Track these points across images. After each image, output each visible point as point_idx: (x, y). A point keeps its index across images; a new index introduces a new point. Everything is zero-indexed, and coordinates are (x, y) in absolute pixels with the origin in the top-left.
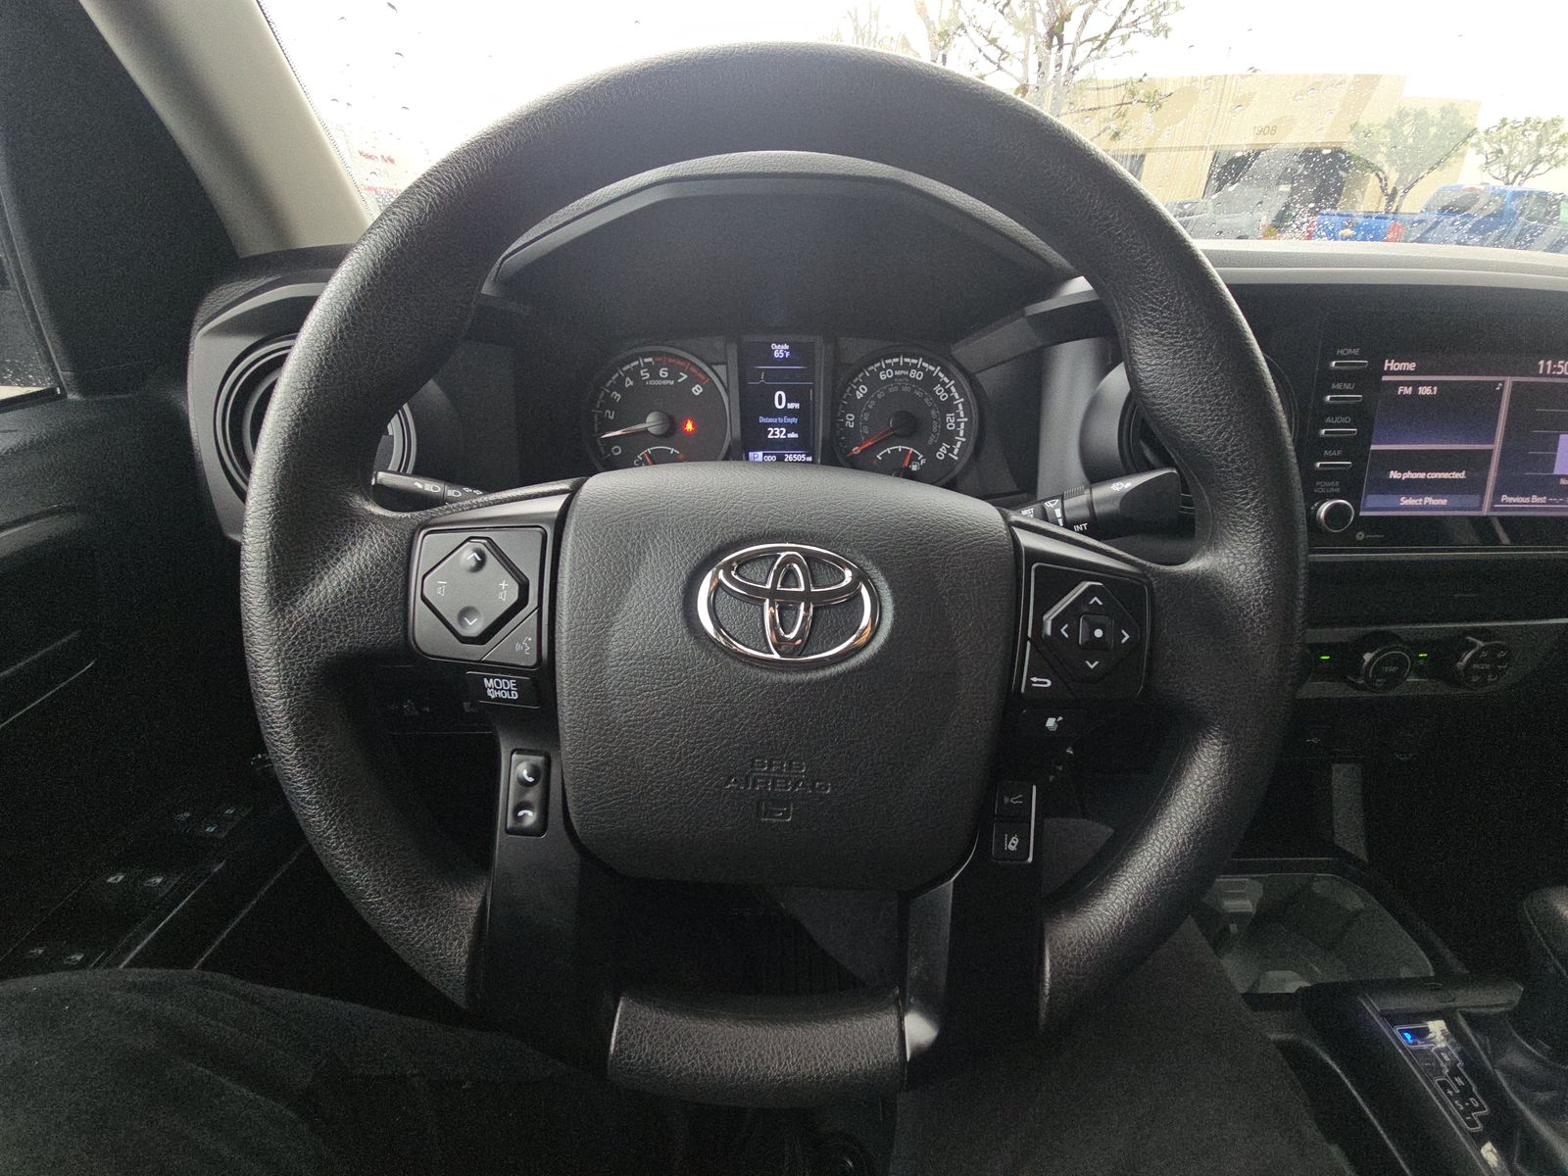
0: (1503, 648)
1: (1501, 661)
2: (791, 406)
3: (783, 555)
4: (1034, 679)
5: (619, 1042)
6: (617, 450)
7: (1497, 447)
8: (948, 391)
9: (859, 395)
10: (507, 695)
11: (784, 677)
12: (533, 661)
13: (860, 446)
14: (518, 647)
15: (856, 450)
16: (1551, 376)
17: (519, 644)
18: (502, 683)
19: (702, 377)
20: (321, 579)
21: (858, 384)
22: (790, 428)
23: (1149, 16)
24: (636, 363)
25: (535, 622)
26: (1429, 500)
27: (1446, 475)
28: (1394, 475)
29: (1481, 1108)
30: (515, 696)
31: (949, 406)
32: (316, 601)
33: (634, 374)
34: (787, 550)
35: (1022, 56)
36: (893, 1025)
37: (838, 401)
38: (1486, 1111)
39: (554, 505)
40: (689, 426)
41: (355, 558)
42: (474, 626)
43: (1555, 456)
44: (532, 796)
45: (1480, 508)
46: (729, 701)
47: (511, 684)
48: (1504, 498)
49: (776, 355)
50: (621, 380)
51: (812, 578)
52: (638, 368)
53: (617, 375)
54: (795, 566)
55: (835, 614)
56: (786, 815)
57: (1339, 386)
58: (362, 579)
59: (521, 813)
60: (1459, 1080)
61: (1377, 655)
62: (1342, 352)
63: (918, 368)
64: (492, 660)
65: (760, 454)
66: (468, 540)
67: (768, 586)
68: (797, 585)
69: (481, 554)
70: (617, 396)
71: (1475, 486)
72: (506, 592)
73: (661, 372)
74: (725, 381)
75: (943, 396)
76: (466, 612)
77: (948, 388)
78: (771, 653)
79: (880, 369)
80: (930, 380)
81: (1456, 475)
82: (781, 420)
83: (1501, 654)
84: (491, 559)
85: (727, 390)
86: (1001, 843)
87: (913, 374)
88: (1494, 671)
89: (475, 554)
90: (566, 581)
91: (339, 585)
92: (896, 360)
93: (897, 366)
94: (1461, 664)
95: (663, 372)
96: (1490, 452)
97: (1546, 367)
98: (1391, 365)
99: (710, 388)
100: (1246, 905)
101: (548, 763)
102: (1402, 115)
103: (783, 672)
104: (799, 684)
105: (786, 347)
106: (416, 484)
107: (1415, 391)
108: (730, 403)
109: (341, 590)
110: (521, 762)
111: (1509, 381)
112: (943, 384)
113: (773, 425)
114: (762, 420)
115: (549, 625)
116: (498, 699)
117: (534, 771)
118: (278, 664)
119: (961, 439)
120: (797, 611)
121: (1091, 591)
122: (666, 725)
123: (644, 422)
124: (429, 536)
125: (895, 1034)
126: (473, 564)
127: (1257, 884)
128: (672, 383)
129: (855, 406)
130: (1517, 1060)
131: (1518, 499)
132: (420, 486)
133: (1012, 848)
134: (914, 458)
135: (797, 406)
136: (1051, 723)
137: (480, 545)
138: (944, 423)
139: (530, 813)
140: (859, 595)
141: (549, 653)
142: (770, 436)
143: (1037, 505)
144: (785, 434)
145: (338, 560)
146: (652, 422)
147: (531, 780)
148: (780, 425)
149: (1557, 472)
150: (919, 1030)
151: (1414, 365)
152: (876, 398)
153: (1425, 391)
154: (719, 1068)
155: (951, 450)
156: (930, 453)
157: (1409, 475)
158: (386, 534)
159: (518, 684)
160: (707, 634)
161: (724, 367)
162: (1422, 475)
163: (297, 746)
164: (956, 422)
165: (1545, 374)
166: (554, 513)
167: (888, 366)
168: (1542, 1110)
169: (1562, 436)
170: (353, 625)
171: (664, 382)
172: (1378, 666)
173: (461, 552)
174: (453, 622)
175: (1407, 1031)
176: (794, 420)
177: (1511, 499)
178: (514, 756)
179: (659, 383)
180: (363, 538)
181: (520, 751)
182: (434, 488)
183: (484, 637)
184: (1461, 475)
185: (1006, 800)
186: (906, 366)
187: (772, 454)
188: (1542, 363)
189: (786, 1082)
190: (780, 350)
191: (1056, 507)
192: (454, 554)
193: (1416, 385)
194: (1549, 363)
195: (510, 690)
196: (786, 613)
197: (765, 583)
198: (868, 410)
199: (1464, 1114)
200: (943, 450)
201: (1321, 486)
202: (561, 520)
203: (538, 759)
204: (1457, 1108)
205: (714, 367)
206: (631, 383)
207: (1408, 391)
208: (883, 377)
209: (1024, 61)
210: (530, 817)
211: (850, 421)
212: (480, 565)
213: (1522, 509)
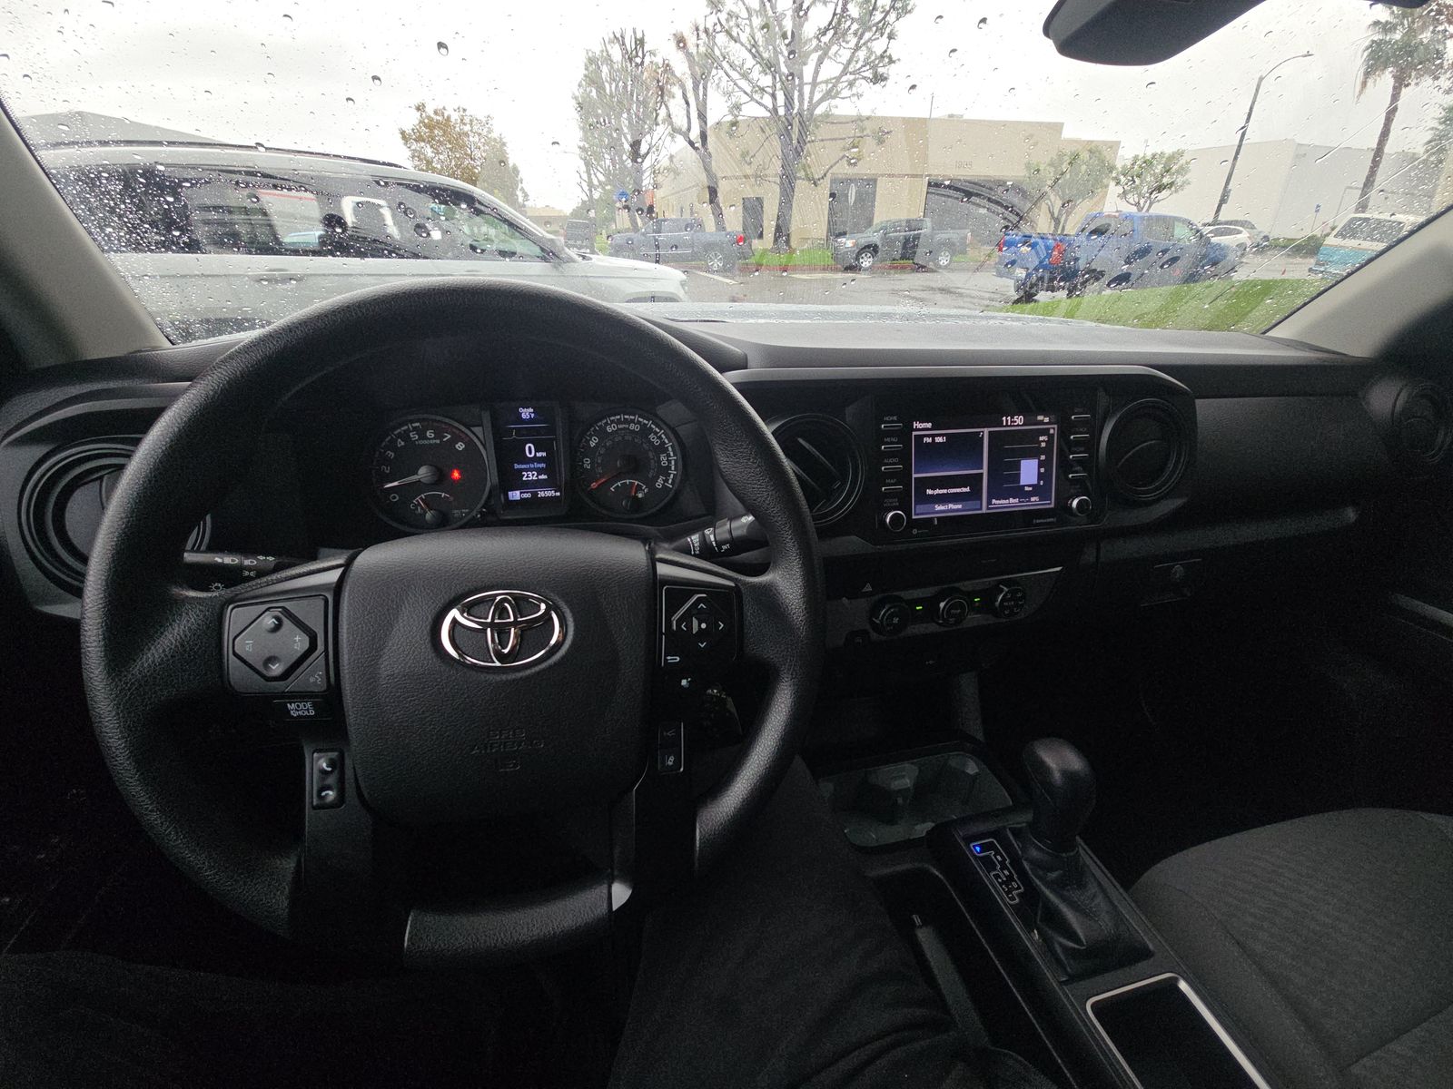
0: (1020, 591)
1: (1020, 599)
2: (539, 455)
3: (498, 598)
4: (669, 658)
5: (410, 939)
6: (394, 498)
7: (985, 471)
8: (660, 438)
9: (592, 444)
10: (306, 713)
11: (504, 677)
12: (325, 688)
13: (596, 482)
14: (312, 680)
15: (594, 485)
16: (1011, 426)
17: (314, 677)
18: (301, 705)
19: (464, 436)
20: (149, 649)
21: (591, 436)
22: (540, 472)
23: (868, 67)
24: (406, 427)
25: (323, 662)
26: (951, 506)
27: (958, 490)
28: (929, 492)
29: (1019, 888)
30: (312, 713)
31: (662, 449)
32: (146, 665)
33: (405, 436)
34: (500, 594)
35: (770, 90)
36: (605, 891)
37: (576, 451)
38: (1022, 890)
39: (334, 576)
40: (456, 475)
41: (176, 631)
42: (276, 669)
43: (1020, 474)
44: (331, 780)
45: (981, 509)
46: (468, 697)
47: (308, 705)
48: (994, 501)
49: (524, 416)
50: (393, 442)
51: (519, 610)
52: (408, 430)
53: (389, 438)
54: (506, 604)
55: (535, 633)
56: (515, 765)
57: (888, 440)
58: (183, 646)
59: (323, 794)
60: (1006, 872)
61: (947, 604)
62: (887, 419)
63: (635, 423)
64: (292, 690)
65: (518, 492)
66: (268, 609)
67: (489, 620)
68: (509, 617)
69: (278, 618)
70: (391, 454)
71: (975, 494)
72: (300, 642)
73: (428, 434)
74: (482, 440)
75: (656, 442)
76: (271, 660)
77: (659, 436)
78: (494, 662)
79: (607, 424)
80: (645, 431)
81: (964, 490)
82: (532, 466)
83: (1019, 595)
84: (286, 622)
85: (484, 446)
86: (663, 762)
87: (632, 427)
88: (1017, 606)
89: (274, 620)
90: (345, 631)
91: (164, 651)
92: (619, 417)
93: (619, 422)
94: (997, 604)
95: (429, 434)
96: (982, 474)
97: (1007, 421)
98: (917, 425)
99: (470, 443)
100: (907, 782)
101: (342, 757)
102: (1061, 156)
103: (503, 673)
104: (514, 680)
105: (532, 410)
106: (216, 559)
107: (933, 440)
108: (488, 455)
109: (166, 656)
110: (319, 758)
111: (986, 431)
112: (656, 433)
113: (526, 470)
114: (516, 466)
115: (334, 662)
116: (299, 716)
117: (332, 763)
118: (118, 714)
119: (673, 472)
120: (510, 633)
121: (699, 600)
122: (426, 718)
123: (416, 473)
124: (236, 609)
125: (605, 896)
126: (273, 626)
127: (913, 767)
128: (438, 441)
129: (591, 452)
130: (1034, 853)
131: (1002, 502)
132: (219, 560)
133: (671, 763)
134: (639, 488)
135: (544, 454)
136: (684, 682)
137: (277, 612)
138: (659, 462)
139: (331, 793)
140: (552, 619)
141: (336, 680)
142: (524, 479)
143: (700, 533)
144: (537, 477)
145: (162, 633)
146: (423, 473)
147: (329, 769)
148: (531, 470)
149: (1022, 483)
150: (620, 893)
151: (930, 424)
152: (605, 446)
153: (939, 440)
154: (485, 942)
155: (666, 481)
156: (650, 483)
157: (938, 491)
158: (201, 611)
159: (314, 705)
160: (449, 655)
161: (481, 428)
162: (945, 491)
163: (138, 771)
164: (668, 460)
165: (1007, 425)
166: (332, 584)
167: (612, 422)
168: (1049, 885)
169: (1022, 462)
170: (177, 679)
171: (431, 442)
172: (949, 608)
173: (263, 619)
174: (261, 669)
175: (977, 845)
176: (543, 465)
177: (998, 502)
178: (315, 755)
179: (426, 442)
180: (181, 615)
181: (319, 751)
182: (232, 561)
183: (285, 675)
184: (967, 489)
185: (665, 734)
186: (626, 421)
187: (527, 492)
188: (1004, 418)
189: (533, 941)
190: (526, 413)
191: (710, 534)
192: (256, 622)
193: (933, 436)
194: (1009, 418)
195: (308, 710)
196: (502, 636)
197: (487, 618)
198: (600, 455)
199: (1007, 893)
200: (660, 481)
201: (888, 502)
202: (338, 588)
203: (334, 755)
204: (1004, 889)
205: (472, 428)
206: (403, 443)
207: (929, 440)
208: (609, 429)
209: (773, 96)
210: (331, 794)
211: (587, 464)
212: (277, 628)
213: (1005, 507)
